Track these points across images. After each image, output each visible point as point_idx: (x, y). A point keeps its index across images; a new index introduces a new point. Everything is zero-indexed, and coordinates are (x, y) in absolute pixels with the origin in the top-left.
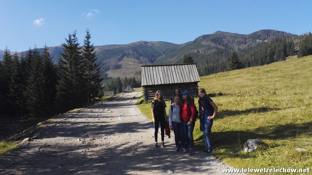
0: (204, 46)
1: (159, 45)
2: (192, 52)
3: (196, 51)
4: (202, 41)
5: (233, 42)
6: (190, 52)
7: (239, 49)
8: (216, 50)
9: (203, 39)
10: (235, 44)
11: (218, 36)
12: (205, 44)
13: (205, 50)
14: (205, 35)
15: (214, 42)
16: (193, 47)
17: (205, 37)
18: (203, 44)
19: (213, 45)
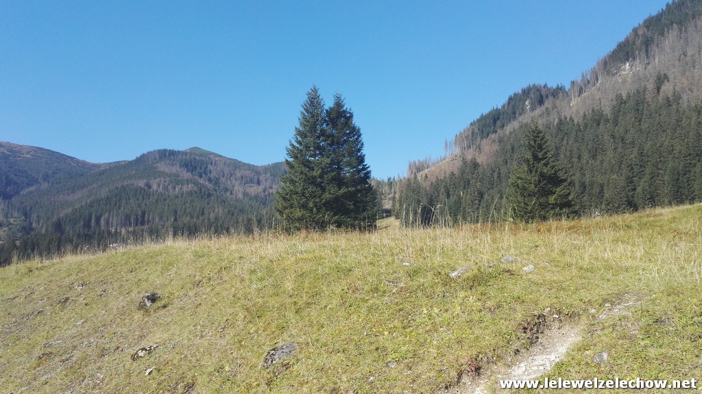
0: (163, 174)
1: (32, 155)
2: (133, 185)
3: (142, 183)
4: (158, 162)
5: (231, 176)
6: (125, 183)
7: (246, 194)
8: (195, 188)
9: (161, 158)
10: (236, 180)
11: (197, 158)
12: (167, 171)
13: (166, 184)
14: (165, 151)
15: (188, 169)
16: (134, 172)
17: (166, 155)
18: (162, 170)
19: (186, 175)
